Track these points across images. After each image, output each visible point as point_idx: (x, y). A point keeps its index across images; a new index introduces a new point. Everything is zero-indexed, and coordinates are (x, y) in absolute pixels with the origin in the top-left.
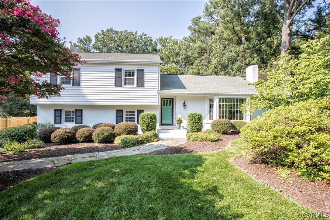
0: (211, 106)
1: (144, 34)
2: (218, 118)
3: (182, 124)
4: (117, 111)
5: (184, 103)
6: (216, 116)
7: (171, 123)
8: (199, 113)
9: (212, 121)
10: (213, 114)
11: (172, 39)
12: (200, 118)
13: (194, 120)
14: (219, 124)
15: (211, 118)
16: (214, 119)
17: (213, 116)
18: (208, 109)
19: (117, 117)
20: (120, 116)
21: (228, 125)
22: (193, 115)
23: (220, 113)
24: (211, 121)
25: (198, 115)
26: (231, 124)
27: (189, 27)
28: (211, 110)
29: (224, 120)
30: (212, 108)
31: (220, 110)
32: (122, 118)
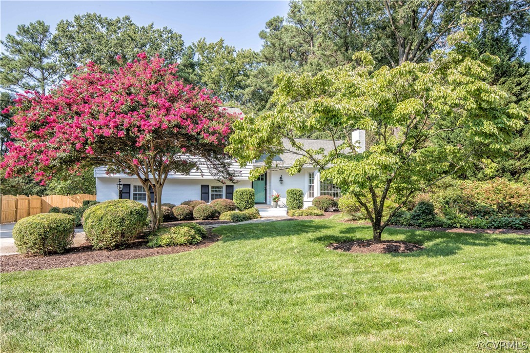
0: (311, 181)
1: (168, 29)
2: (319, 195)
3: (279, 203)
4: (202, 186)
5: (281, 178)
6: (317, 192)
7: (264, 202)
8: (299, 189)
9: (313, 198)
10: (313, 190)
11: (224, 45)
12: (301, 195)
13: (295, 197)
14: (321, 200)
15: (311, 195)
16: (315, 197)
17: (313, 193)
18: (308, 185)
19: (202, 193)
20: (206, 193)
21: (330, 202)
22: (293, 191)
23: (321, 190)
24: (311, 199)
25: (299, 191)
26: (333, 200)
27: (261, 32)
28: (311, 186)
29: (326, 196)
30: (313, 183)
31: (321, 186)
32: (207, 195)
